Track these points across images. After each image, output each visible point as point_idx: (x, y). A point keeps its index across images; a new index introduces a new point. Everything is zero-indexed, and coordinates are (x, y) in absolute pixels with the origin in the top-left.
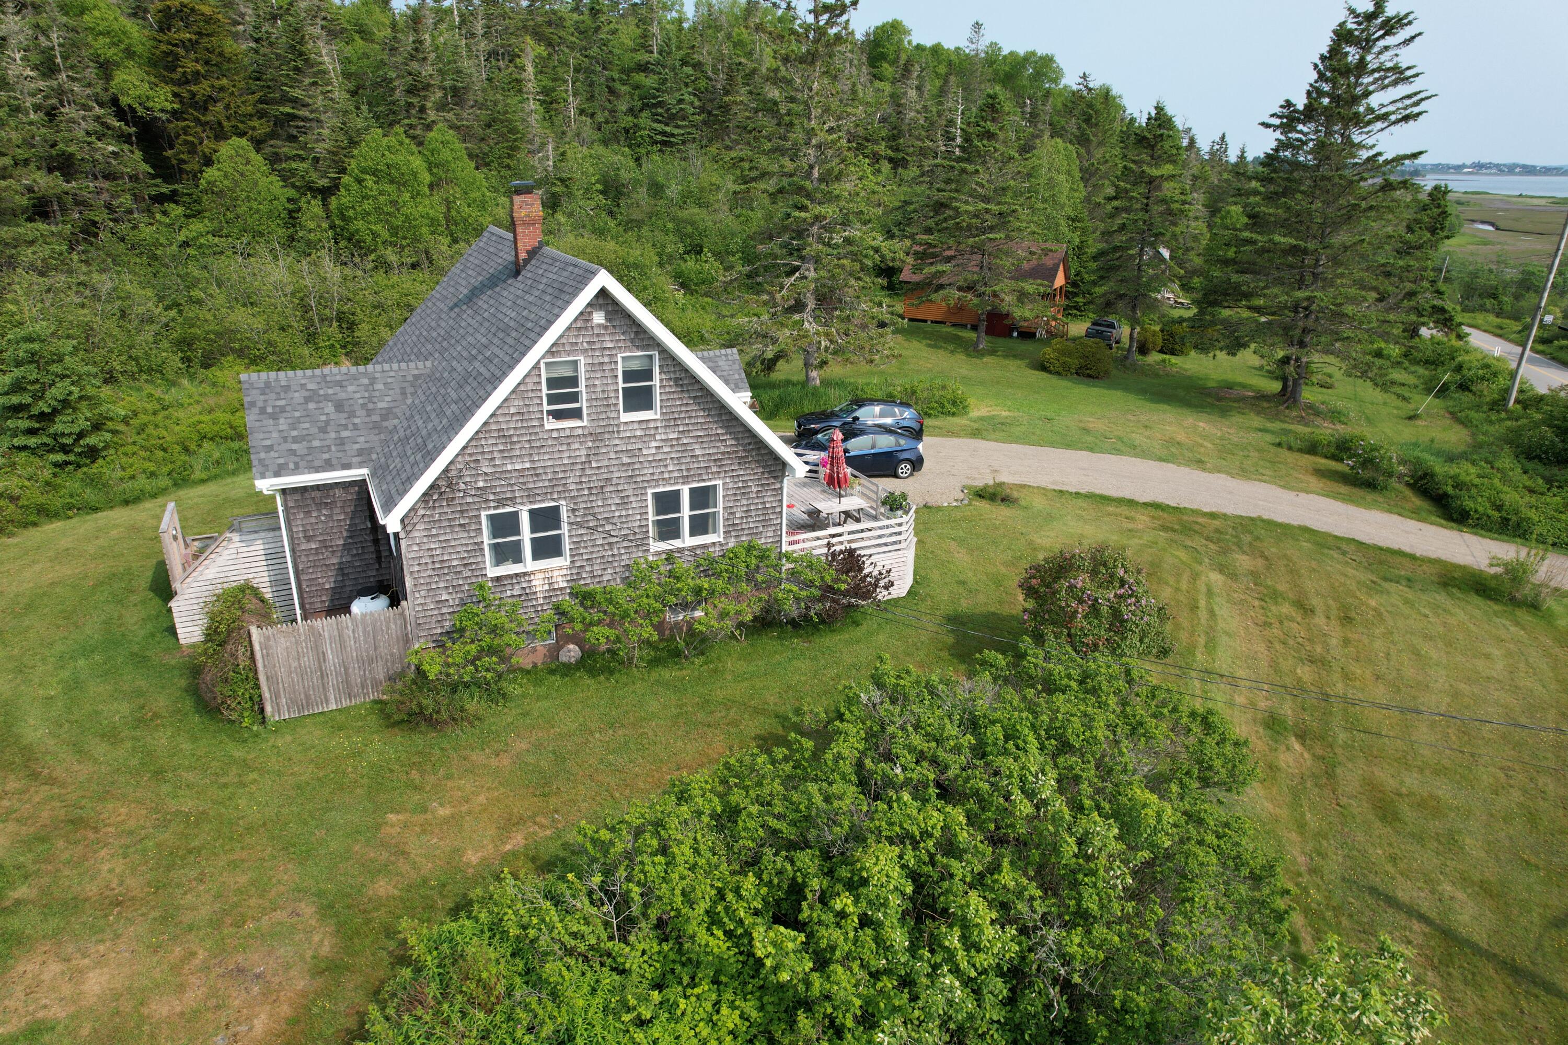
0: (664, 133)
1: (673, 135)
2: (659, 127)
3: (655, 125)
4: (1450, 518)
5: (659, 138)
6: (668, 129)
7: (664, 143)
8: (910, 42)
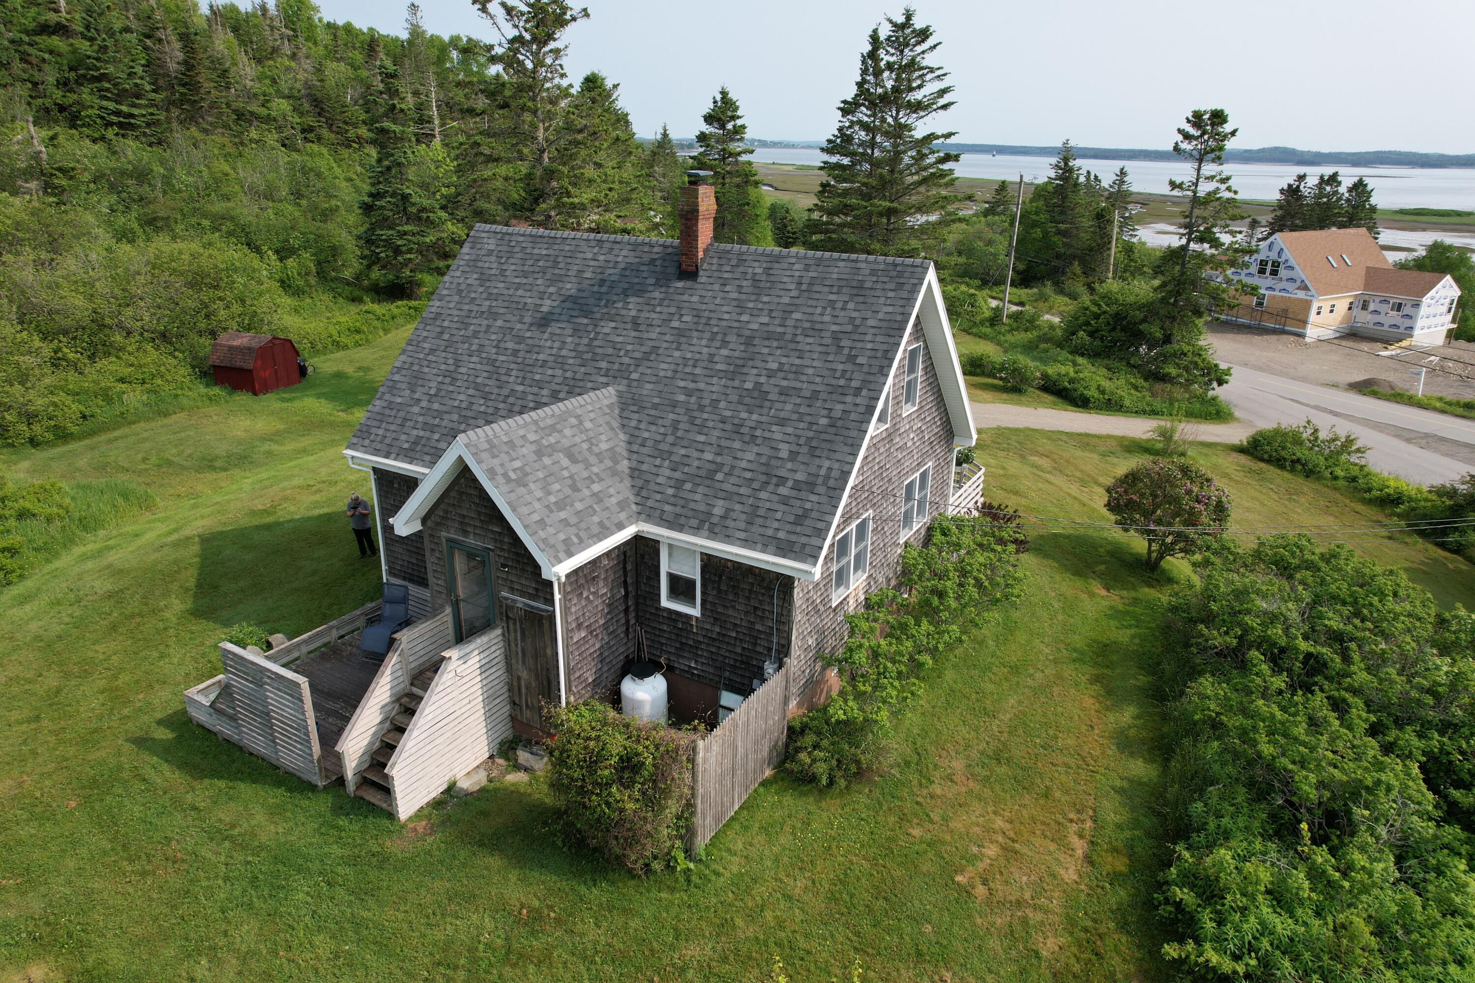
0: (118, 113)
1: (132, 116)
2: (111, 105)
3: (105, 103)
4: (1077, 406)
5: (115, 119)
6: (124, 108)
7: (121, 125)
8: (320, 20)
